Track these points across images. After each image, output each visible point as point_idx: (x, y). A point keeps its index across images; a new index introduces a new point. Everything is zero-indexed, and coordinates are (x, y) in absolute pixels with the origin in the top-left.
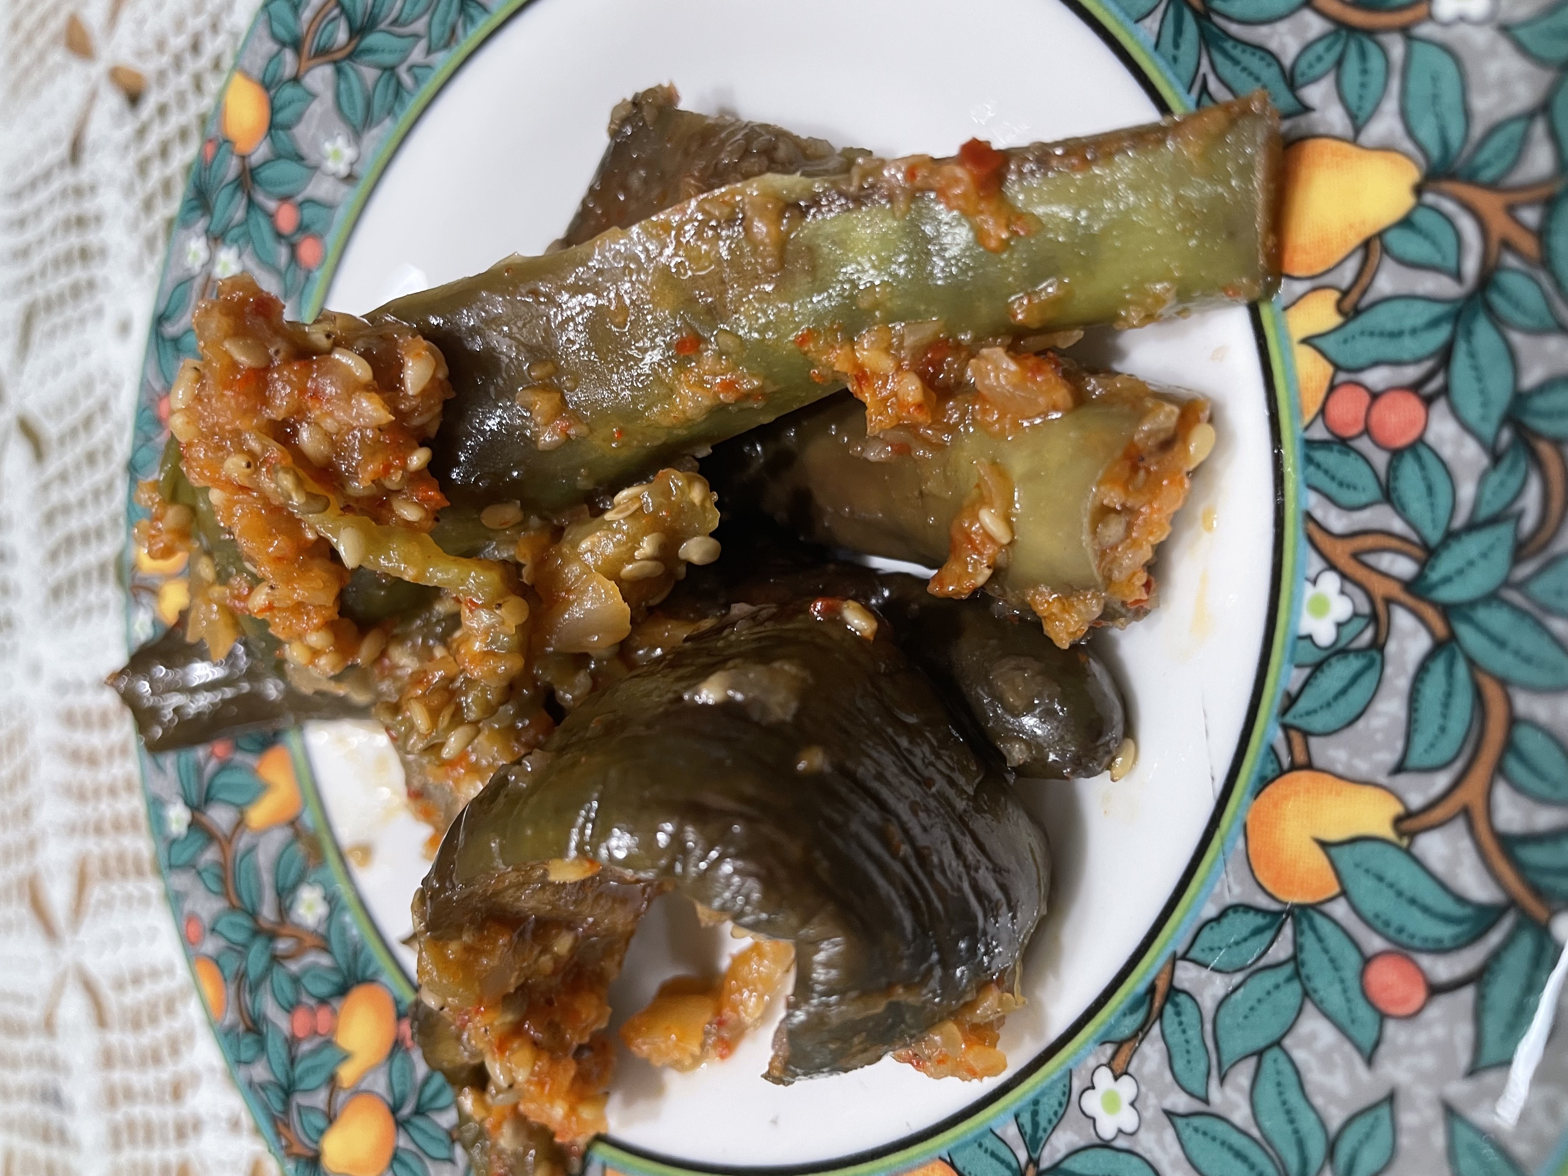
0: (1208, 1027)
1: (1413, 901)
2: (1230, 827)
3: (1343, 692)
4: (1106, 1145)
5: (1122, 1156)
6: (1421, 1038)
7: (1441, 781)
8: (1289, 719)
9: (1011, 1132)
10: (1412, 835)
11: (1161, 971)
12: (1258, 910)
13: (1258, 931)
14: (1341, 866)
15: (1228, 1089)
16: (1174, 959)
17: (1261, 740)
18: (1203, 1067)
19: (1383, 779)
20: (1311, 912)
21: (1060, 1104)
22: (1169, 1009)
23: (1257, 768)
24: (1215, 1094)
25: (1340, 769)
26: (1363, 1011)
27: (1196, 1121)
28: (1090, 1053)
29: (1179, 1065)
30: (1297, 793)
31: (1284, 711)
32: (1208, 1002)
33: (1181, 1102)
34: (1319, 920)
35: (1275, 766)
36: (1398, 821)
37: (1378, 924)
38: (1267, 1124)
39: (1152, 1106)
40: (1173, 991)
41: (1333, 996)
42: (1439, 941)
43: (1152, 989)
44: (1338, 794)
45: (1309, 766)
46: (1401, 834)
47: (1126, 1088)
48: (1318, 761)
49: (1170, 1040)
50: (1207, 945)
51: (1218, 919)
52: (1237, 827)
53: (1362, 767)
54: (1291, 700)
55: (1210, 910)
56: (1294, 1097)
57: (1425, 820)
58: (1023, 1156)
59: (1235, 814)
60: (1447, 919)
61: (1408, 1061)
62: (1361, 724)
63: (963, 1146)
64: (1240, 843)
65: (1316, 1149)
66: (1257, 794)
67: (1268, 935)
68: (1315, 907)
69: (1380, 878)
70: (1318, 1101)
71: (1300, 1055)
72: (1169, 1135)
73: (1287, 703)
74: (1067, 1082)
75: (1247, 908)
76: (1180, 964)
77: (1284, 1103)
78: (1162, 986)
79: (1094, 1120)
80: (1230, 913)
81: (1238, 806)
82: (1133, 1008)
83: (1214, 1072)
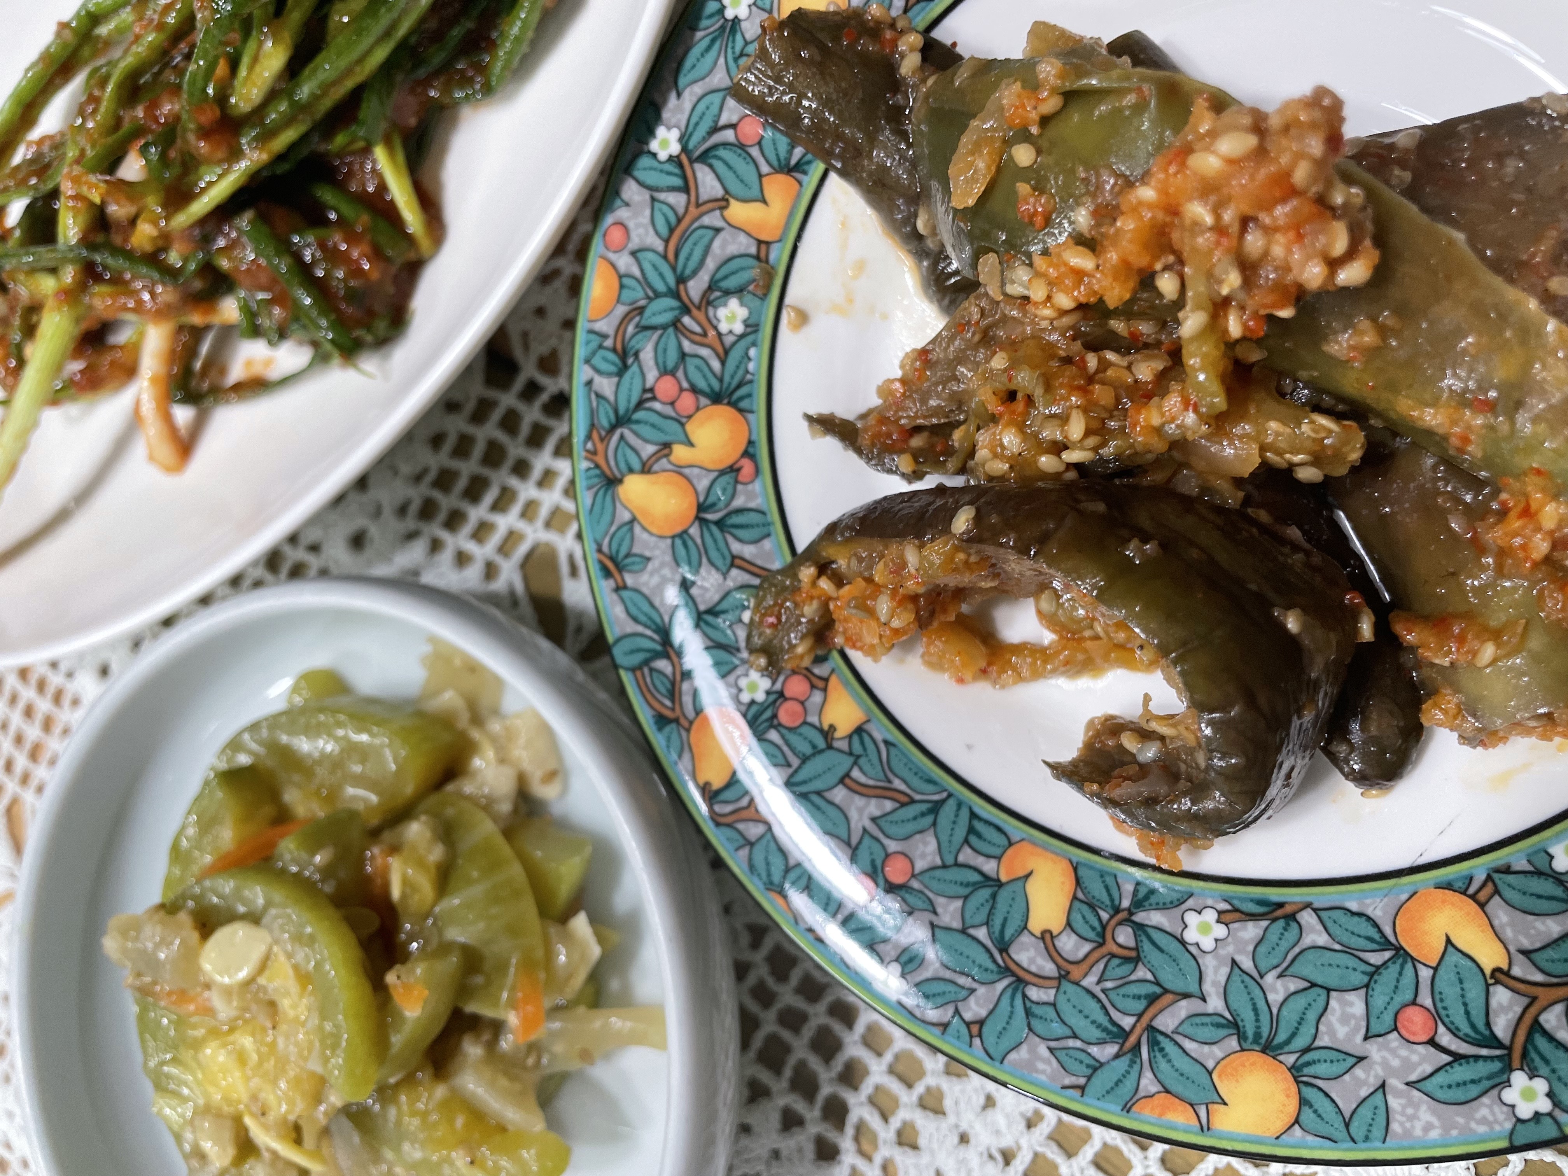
0: (1297, 950)
1: (1465, 1004)
2: (1405, 885)
3: (1540, 897)
4: (1183, 943)
5: (1187, 954)
6: (1404, 1052)
7: (1539, 977)
8: (1496, 876)
9: (1128, 888)
10: (1498, 982)
11: (1294, 903)
12: (1380, 931)
13: (1369, 939)
14: (1446, 958)
15: (1279, 983)
16: (1308, 905)
17: (1471, 868)
18: (1275, 962)
19: (1512, 949)
20: (1409, 960)
21: (1171, 902)
22: (1281, 923)
23: (1451, 877)
24: (1270, 978)
25: (1496, 923)
26: (1388, 1018)
27: (1247, 979)
28: (1213, 897)
29: (1262, 949)
30: (1461, 909)
31: (1497, 871)
32: (1308, 940)
33: (1247, 963)
34: (1409, 965)
35: (1464, 887)
36: (1497, 970)
37: (1437, 997)
38: (1284, 1012)
39: (1229, 950)
40: (1292, 917)
41: (1379, 1000)
42: (1458, 1029)
43: (1281, 905)
44: (1483, 931)
45: (1482, 906)
46: (1493, 975)
47: (1221, 931)
48: (1488, 908)
49: (1268, 934)
50: (1335, 918)
51: (1353, 914)
52: (1412, 889)
53: (1509, 933)
54: (1507, 870)
55: (1354, 906)
56: (1312, 1016)
57: (1512, 983)
58: (1126, 903)
59: (1415, 883)
60: (1473, 1026)
61: (1385, 1053)
62: (1530, 918)
63: (1091, 867)
64: (1404, 897)
65: (1300, 1042)
66: (1438, 887)
67: (1375, 946)
68: (1413, 958)
69: (1461, 981)
70: (1322, 1028)
71: (1333, 1003)
72: (1225, 970)
73: (1503, 869)
74: (1185, 897)
75: (1376, 925)
76: (1309, 910)
77: (1304, 1014)
78: (1288, 909)
79: (1186, 926)
80: (1364, 918)
81: (1422, 881)
82: (1260, 902)
83: (1279, 970)
